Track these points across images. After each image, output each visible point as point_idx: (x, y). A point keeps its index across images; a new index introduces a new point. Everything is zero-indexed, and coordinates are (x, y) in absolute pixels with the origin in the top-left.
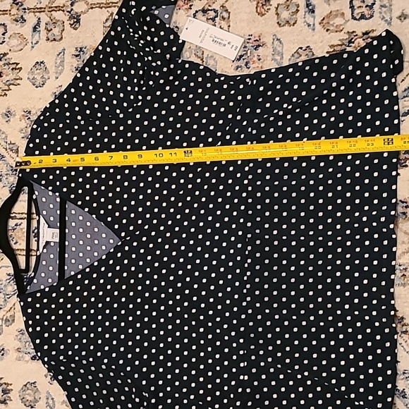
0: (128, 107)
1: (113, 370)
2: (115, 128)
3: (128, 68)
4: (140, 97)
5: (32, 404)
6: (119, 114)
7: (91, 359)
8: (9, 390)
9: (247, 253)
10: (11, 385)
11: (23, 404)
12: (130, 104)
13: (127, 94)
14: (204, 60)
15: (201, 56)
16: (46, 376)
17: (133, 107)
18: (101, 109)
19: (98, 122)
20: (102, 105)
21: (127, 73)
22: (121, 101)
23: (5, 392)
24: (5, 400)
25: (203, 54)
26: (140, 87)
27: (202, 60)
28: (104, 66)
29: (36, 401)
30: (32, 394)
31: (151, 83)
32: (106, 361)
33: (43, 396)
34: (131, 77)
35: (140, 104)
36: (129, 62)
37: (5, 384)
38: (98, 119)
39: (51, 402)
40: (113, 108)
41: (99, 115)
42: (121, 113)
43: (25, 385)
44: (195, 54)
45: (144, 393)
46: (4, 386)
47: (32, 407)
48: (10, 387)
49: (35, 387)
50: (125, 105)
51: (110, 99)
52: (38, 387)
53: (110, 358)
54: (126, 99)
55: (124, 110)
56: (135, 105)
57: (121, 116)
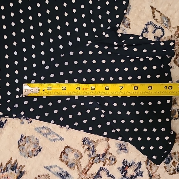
1: (54, 62)
5: (37, 149)
7: (35, 74)
8: (15, 163)
10: (11, 159)
11: (33, 157)
16: (22, 123)
23: (13, 168)
24: (21, 172)
29: (37, 144)
30: (29, 143)
32: (43, 62)
33: (37, 135)
37: (8, 164)
39: (45, 131)
43: (19, 146)
45: (87, 45)
46: (9, 166)
47: (40, 150)
48: (13, 161)
49: (25, 138)
52: (27, 135)
53: (43, 58)
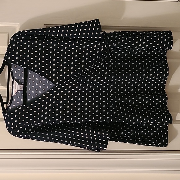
9: (111, 87)
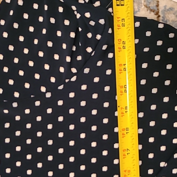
0: (58, 83)
2: (41, 111)
3: (52, 29)
4: (74, 70)
6: (45, 93)
12: (60, 79)
13: (55, 65)
14: (160, 14)
15: (156, 8)
17: (64, 83)
18: (19, 86)
19: (15, 105)
20: (20, 81)
21: (51, 36)
22: (46, 75)
25: (158, 6)
26: (73, 55)
27: (157, 13)
28: (16, 26)
31: (89, 50)
34: (57, 42)
35: (74, 79)
36: (53, 21)
38: (16, 100)
40: (36, 85)
41: (17, 95)
42: (47, 91)
44: (146, 6)
50: (53, 80)
51: (30, 72)
54: (54, 71)
55: (51, 88)
56: (67, 81)
57: (48, 95)
